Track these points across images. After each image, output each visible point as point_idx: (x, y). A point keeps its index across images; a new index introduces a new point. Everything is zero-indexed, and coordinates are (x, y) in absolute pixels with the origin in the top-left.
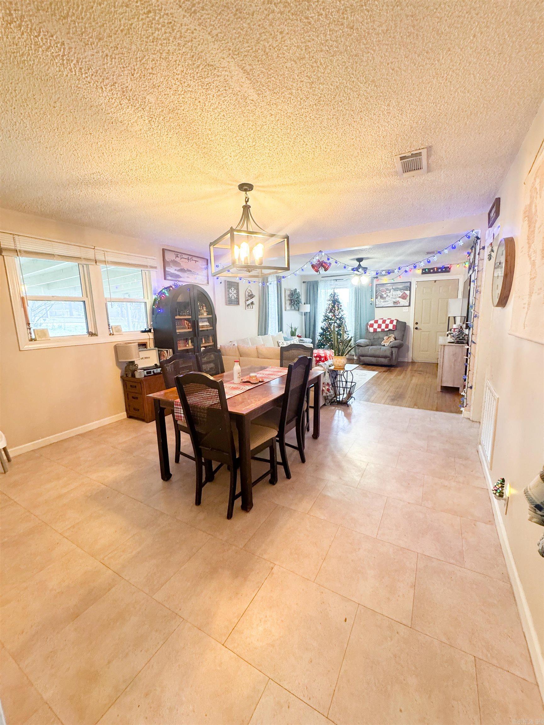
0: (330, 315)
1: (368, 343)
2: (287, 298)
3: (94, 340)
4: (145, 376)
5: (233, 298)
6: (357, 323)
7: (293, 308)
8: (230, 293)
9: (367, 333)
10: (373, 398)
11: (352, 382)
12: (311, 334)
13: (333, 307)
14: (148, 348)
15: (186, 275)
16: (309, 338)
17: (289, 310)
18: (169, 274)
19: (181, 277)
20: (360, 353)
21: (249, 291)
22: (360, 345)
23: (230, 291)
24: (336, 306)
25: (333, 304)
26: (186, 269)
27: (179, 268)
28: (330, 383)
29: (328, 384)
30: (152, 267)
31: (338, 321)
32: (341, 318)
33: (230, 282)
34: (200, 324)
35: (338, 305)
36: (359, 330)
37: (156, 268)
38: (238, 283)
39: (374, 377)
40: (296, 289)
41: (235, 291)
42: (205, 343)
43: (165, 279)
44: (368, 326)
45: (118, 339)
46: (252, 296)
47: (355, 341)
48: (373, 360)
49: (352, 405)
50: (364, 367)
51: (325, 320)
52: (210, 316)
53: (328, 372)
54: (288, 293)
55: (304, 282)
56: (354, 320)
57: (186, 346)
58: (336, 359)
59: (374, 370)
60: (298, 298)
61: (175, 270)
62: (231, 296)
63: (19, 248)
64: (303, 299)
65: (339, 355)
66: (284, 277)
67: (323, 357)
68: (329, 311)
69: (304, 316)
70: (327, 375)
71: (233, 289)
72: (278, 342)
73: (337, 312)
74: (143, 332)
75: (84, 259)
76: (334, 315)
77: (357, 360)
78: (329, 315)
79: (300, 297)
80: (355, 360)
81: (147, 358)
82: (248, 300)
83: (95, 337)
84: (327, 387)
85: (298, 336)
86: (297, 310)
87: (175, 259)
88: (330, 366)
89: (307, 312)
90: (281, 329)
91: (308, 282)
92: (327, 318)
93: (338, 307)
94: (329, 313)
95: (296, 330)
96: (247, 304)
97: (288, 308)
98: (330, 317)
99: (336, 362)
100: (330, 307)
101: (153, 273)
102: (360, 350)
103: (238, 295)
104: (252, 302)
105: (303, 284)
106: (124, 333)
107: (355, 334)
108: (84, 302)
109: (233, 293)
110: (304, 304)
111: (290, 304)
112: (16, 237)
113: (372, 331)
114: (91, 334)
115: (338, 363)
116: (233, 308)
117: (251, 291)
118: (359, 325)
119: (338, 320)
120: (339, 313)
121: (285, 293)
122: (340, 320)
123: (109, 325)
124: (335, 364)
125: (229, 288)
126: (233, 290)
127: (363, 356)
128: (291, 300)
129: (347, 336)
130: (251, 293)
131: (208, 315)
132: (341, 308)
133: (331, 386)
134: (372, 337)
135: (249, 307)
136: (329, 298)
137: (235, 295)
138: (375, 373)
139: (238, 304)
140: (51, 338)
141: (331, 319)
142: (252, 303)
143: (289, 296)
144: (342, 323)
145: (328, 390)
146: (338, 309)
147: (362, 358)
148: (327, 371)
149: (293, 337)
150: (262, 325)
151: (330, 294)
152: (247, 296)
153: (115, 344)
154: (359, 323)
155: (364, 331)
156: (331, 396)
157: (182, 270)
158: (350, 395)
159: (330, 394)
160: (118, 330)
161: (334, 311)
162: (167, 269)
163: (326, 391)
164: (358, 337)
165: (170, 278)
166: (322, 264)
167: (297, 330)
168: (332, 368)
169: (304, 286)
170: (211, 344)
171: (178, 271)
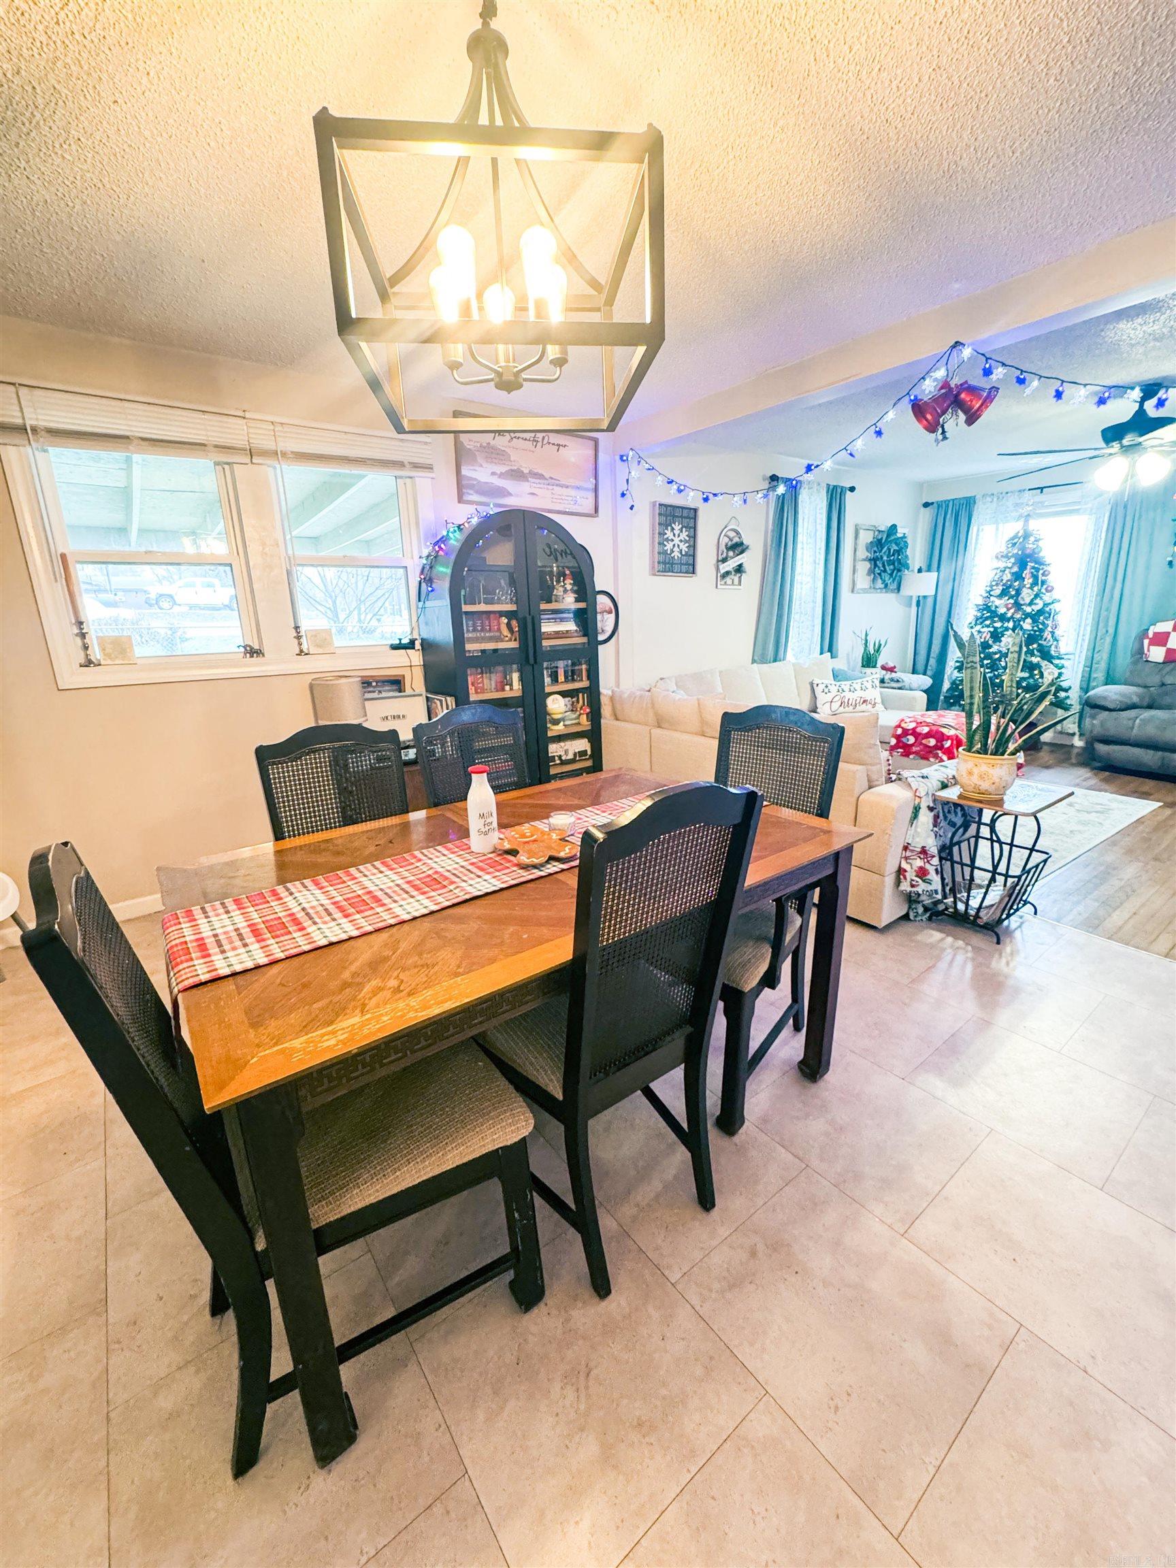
0: (1001, 605)
1: (1135, 699)
2: (863, 553)
3: (254, 667)
4: (372, 768)
5: (676, 554)
6: (1101, 631)
7: (879, 584)
8: (667, 540)
9: (1135, 663)
10: (1118, 918)
11: (1032, 850)
12: (932, 662)
13: (1018, 576)
14: (408, 691)
15: (525, 487)
16: (925, 674)
17: (864, 591)
18: (471, 487)
19: (510, 494)
20: (1098, 731)
21: (732, 534)
22: (1102, 703)
23: (669, 534)
24: (1026, 573)
25: (1015, 569)
26: (526, 471)
27: (504, 469)
28: (934, 850)
29: (924, 851)
30: (416, 466)
31: (1027, 624)
32: (1041, 612)
33: (666, 506)
34: (547, 627)
35: (1038, 570)
36: (1105, 656)
37: (429, 468)
38: (695, 510)
39: (1140, 821)
40: (894, 527)
41: (684, 535)
42: (566, 680)
43: (460, 500)
44: (1146, 642)
45: (318, 664)
46: (738, 547)
47: (1086, 689)
48: (1149, 758)
49: (1017, 934)
50: (1105, 780)
51: (979, 620)
52: (582, 605)
53: (931, 809)
54: (866, 537)
55: (926, 505)
56: (1090, 621)
57: (503, 690)
58: (970, 765)
59: (1145, 795)
60: (898, 552)
61: (493, 474)
62: (669, 546)
63: (34, 423)
64: (916, 554)
65: (984, 750)
66: (852, 489)
67: (949, 738)
68: (998, 592)
69: (914, 608)
70: (926, 818)
71: (677, 527)
72: (812, 684)
73: (1026, 595)
74: (394, 647)
75: (216, 446)
76: (1018, 606)
77: (1084, 749)
78: (998, 602)
79: (909, 552)
80: (1075, 751)
81: (399, 717)
82: (724, 560)
83: (260, 659)
84: (919, 863)
85: (883, 668)
86: (892, 591)
87: (492, 443)
88: (944, 786)
89: (925, 597)
90: (830, 647)
91: (939, 505)
92: (988, 613)
93: (1035, 577)
94: (1000, 596)
95: (878, 650)
96: (722, 571)
97: (863, 581)
98: (1002, 610)
99: (970, 773)
100: (1007, 576)
101: (423, 481)
102: (1099, 722)
103: (693, 547)
104: (740, 566)
105: (923, 509)
106: (337, 651)
107: (1090, 666)
108: (231, 565)
109: (677, 541)
110: (920, 571)
111: (871, 572)
112: (23, 391)
113: (1161, 659)
114: (253, 652)
115: (975, 780)
116: (676, 583)
117: (738, 533)
118: (1108, 640)
119: (1029, 620)
120: (1037, 596)
121: (856, 537)
122: (1035, 621)
123: (297, 628)
124: (964, 779)
125: (665, 525)
126: (677, 532)
127: (1106, 741)
128: (874, 561)
129: (1056, 672)
130: (736, 540)
131: (577, 600)
132: (1043, 583)
133: (936, 861)
134: (1156, 680)
135: (728, 580)
136: (1002, 548)
137: (684, 547)
138: (1145, 807)
139: (694, 573)
140: (138, 661)
141: (1003, 618)
142: (739, 569)
143: (869, 547)
144: (1041, 631)
145: (922, 873)
146: (1035, 583)
147: (1102, 748)
148: (926, 802)
149: (869, 670)
150: (766, 634)
151: (1012, 535)
152: (723, 547)
153: (309, 678)
154: (1111, 630)
155: (1124, 660)
156: (930, 894)
157: (517, 475)
158: (1015, 898)
159: (930, 888)
160: (323, 639)
161: (1018, 592)
162: (465, 471)
163: (911, 875)
164: (1100, 675)
165: (475, 497)
166: (957, 396)
167: (883, 651)
168: (952, 794)
169: (926, 515)
170: (585, 683)
171: (501, 475)
